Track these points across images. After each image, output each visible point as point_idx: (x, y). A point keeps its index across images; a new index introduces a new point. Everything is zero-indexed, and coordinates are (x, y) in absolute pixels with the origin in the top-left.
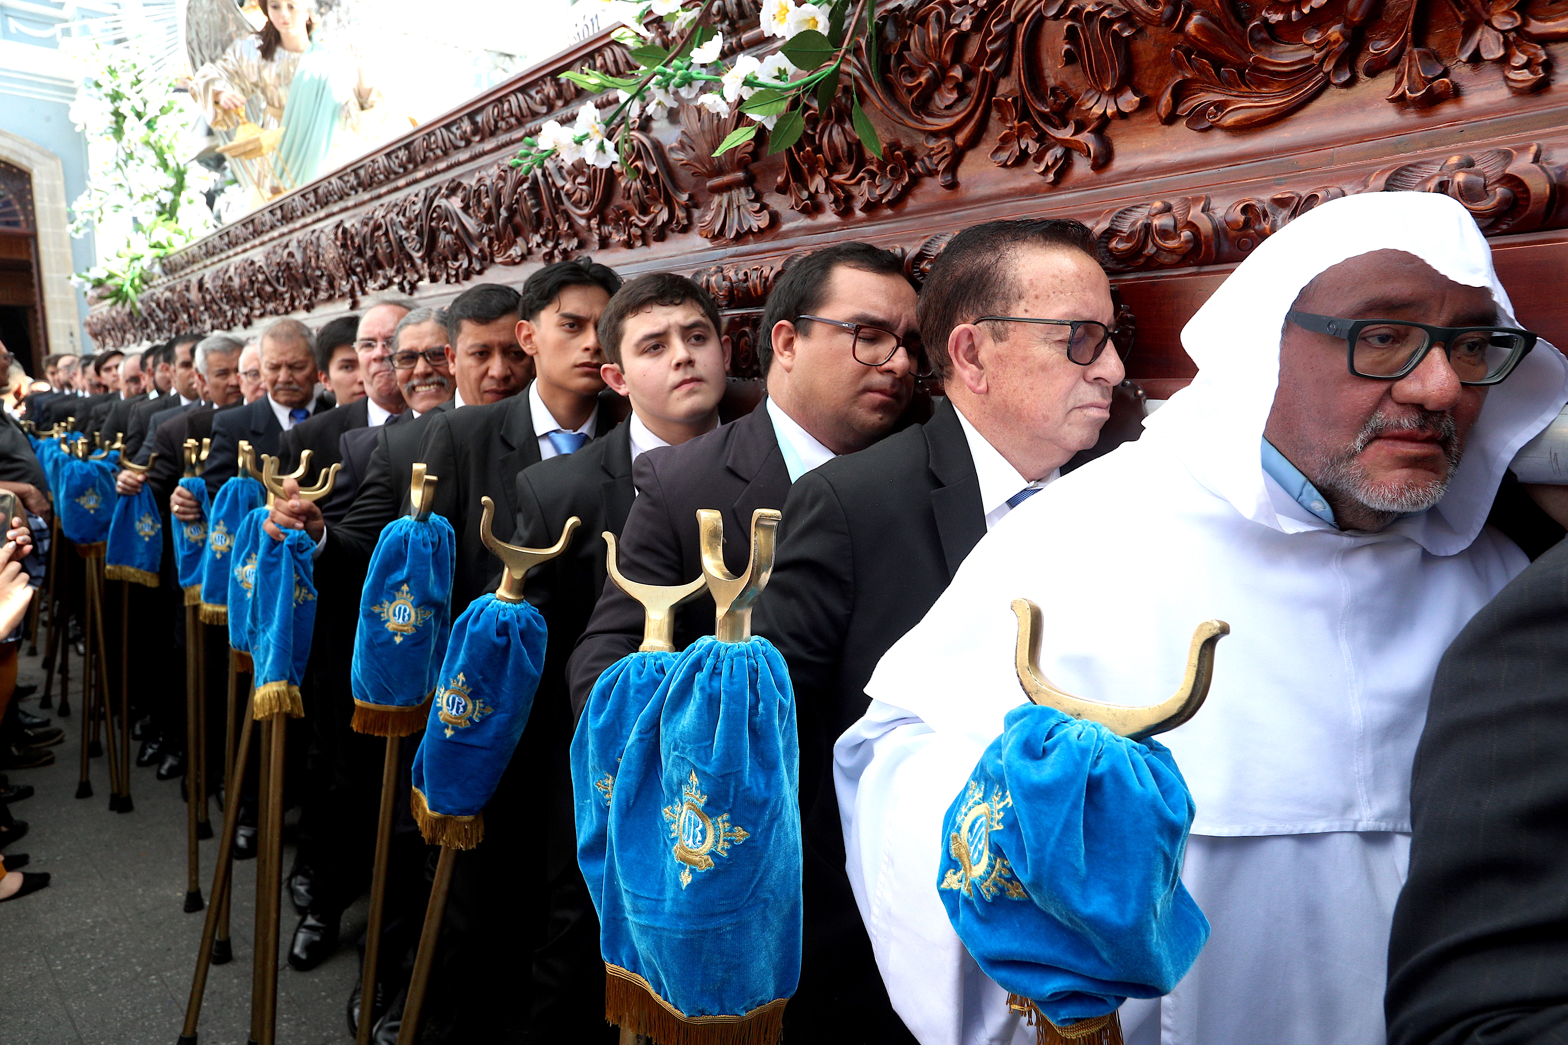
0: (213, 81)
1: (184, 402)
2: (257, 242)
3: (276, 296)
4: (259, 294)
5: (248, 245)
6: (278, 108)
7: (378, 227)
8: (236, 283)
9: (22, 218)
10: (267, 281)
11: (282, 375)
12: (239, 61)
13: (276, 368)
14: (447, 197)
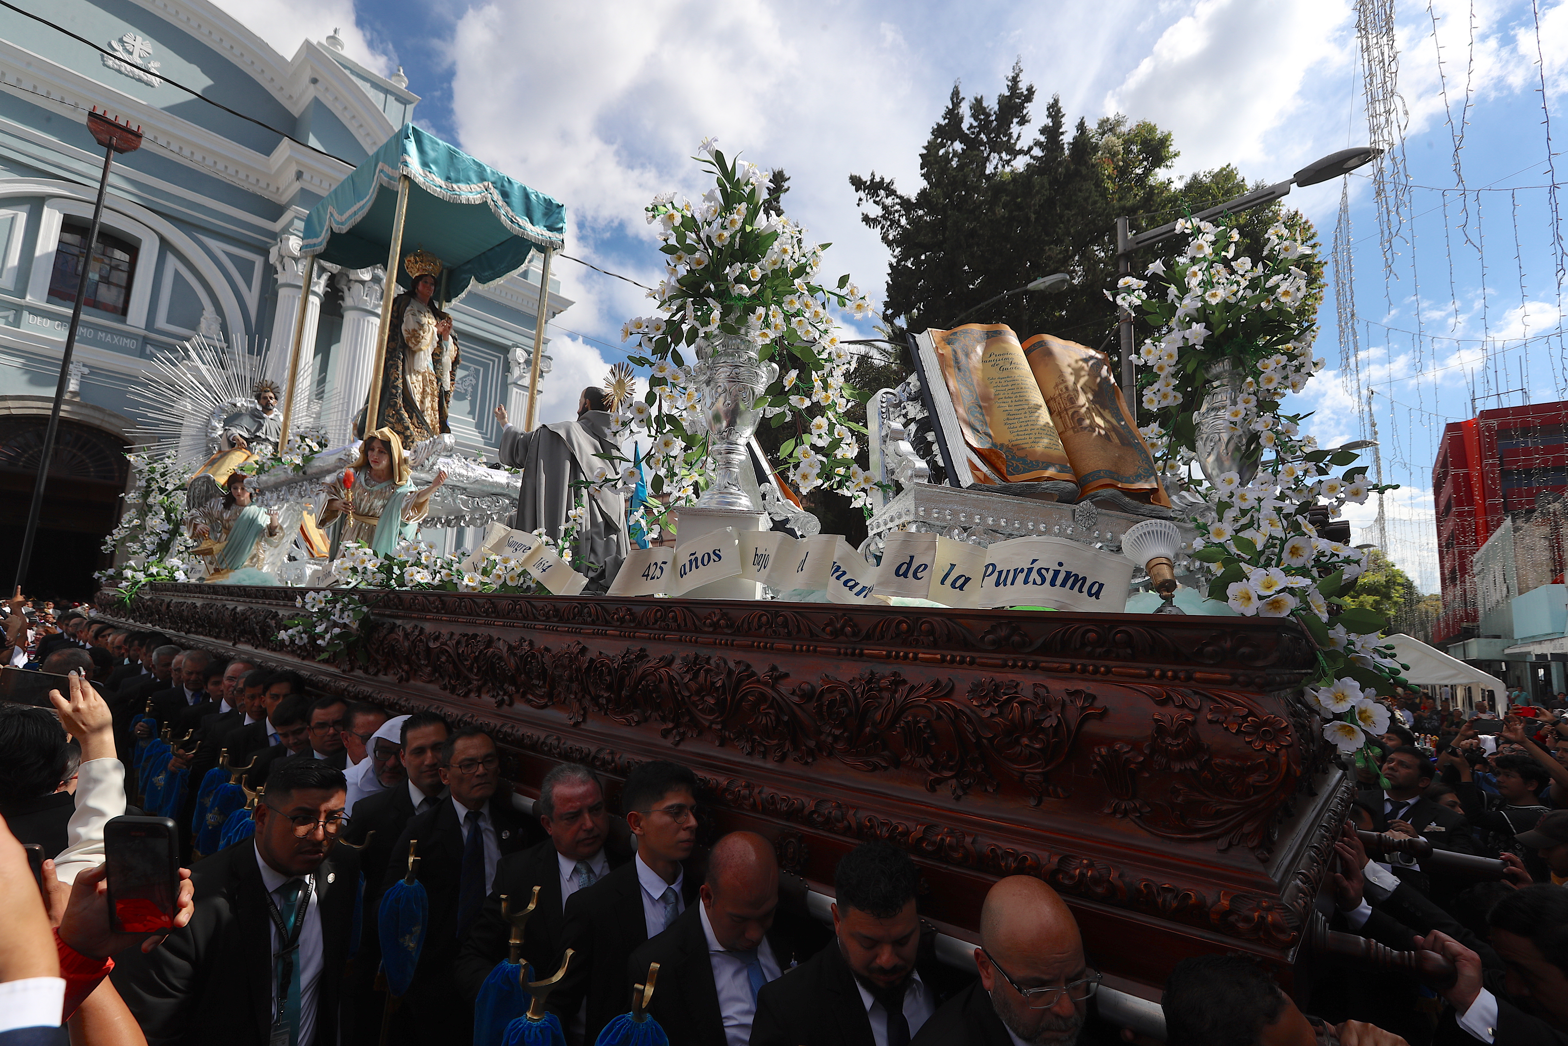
0: (196, 517)
1: (144, 672)
2: (201, 595)
3: (203, 626)
4: (195, 622)
5: (196, 595)
6: (228, 530)
7: (246, 619)
8: (185, 613)
9: (117, 475)
10: (200, 618)
11: (193, 677)
12: (212, 509)
13: (191, 673)
14: (271, 619)
